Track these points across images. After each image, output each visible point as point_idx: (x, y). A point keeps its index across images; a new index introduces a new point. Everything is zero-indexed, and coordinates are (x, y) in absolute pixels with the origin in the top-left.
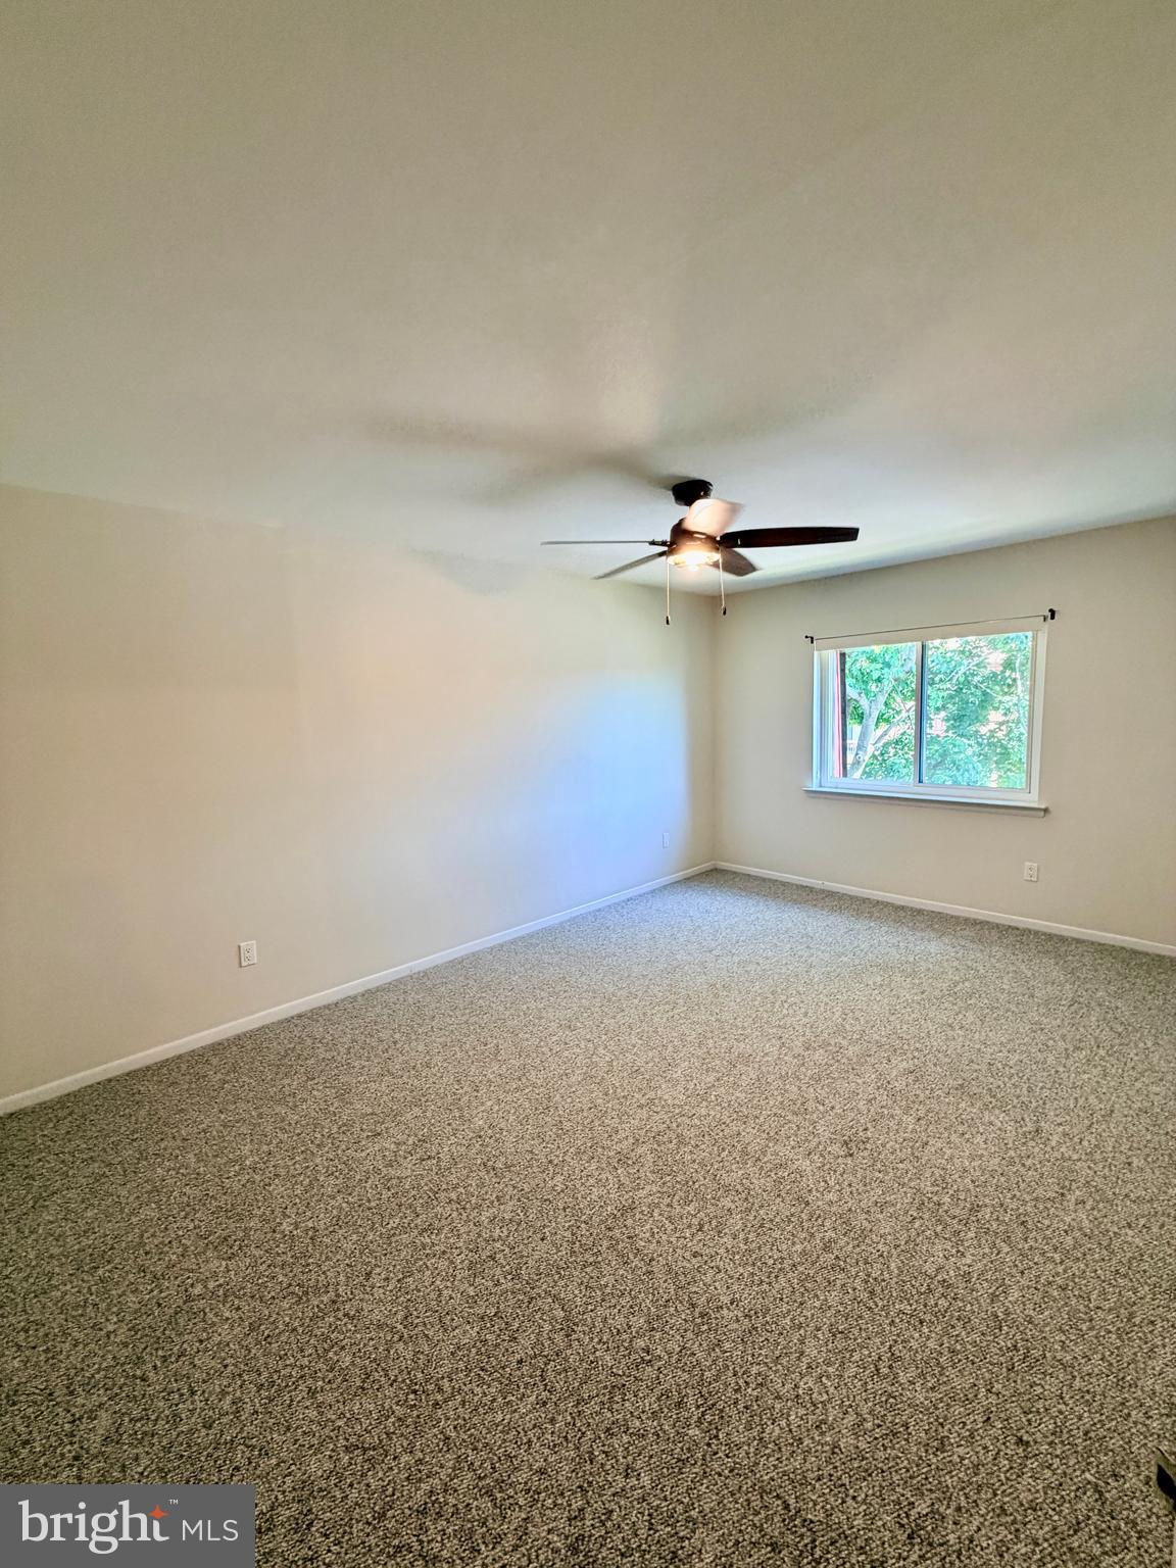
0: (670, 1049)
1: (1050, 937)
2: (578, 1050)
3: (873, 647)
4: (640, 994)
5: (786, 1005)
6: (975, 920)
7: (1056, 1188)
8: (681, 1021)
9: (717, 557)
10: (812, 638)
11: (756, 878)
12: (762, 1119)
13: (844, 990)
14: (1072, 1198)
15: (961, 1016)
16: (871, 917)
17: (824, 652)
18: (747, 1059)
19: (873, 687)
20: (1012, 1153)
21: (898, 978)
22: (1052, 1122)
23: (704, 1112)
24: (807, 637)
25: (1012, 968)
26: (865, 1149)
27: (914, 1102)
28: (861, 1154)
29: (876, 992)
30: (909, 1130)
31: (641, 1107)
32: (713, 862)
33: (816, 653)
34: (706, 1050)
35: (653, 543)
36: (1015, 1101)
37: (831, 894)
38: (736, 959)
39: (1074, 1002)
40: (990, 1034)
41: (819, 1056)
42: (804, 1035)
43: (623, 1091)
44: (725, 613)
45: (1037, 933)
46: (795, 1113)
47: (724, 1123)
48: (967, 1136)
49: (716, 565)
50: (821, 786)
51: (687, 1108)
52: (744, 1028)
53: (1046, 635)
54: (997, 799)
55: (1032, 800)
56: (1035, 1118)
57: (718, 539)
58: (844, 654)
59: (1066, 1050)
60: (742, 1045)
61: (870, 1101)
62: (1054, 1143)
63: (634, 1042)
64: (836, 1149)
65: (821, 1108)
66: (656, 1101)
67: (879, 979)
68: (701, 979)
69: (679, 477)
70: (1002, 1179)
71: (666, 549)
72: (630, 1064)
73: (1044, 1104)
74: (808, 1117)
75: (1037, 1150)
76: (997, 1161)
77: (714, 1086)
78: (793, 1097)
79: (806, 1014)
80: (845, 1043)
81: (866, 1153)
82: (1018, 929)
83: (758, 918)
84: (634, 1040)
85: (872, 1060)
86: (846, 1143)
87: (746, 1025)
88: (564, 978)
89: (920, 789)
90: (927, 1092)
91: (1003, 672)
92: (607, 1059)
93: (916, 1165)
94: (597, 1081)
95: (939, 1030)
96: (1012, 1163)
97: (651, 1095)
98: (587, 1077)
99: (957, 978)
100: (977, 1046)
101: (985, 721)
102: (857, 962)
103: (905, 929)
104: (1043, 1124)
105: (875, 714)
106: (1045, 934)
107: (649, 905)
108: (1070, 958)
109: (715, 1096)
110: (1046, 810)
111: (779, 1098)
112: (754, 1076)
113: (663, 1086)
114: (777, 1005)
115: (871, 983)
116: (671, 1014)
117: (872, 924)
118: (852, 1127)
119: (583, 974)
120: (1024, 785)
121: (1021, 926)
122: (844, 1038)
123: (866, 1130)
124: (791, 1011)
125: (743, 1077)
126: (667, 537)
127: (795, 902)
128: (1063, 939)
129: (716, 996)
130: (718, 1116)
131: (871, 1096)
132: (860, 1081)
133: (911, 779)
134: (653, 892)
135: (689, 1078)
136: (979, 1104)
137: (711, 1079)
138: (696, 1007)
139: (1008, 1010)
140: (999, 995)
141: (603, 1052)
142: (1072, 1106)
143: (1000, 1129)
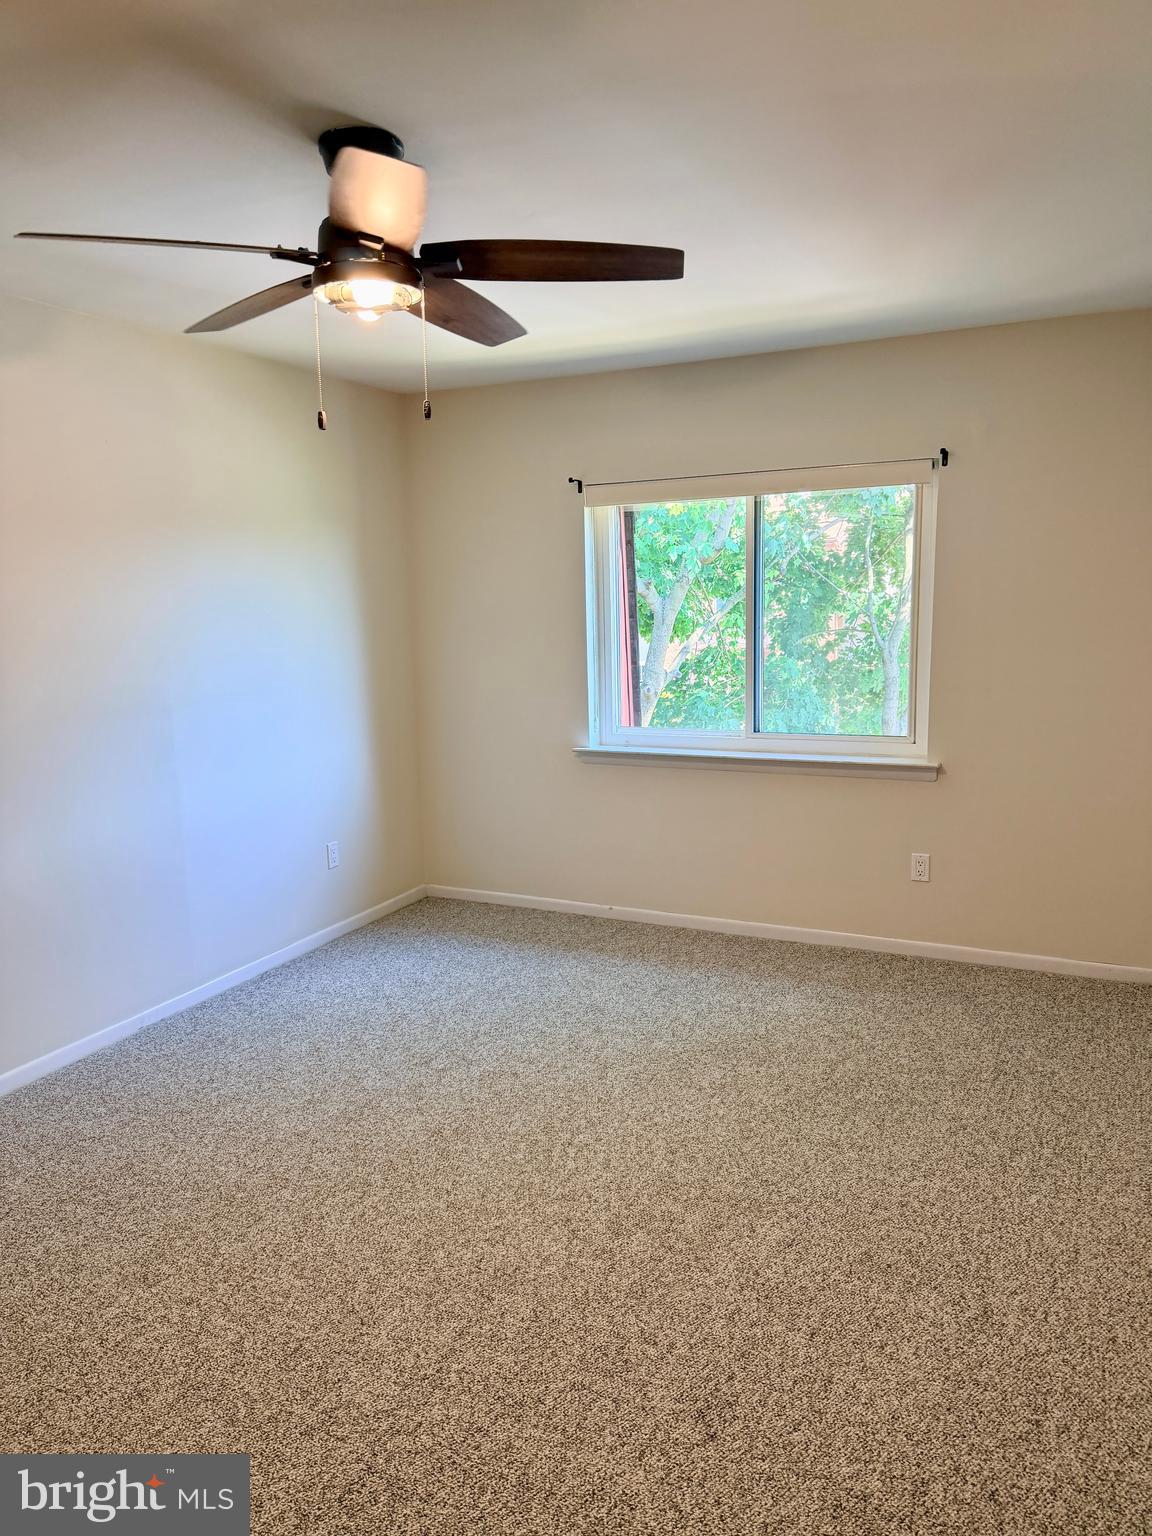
0: (362, 1286)
1: (949, 966)
2: (166, 1330)
3: (669, 505)
4: (293, 1175)
5: (571, 1151)
6: (843, 950)
7: (1027, 1413)
8: (381, 1221)
9: (416, 295)
10: (580, 483)
11: (501, 909)
12: (549, 1402)
13: (665, 1107)
14: (1050, 1425)
15: (848, 1124)
16: (691, 961)
17: (599, 510)
18: (508, 1278)
19: (668, 574)
20: (957, 1364)
21: (746, 1069)
22: (1003, 1293)
23: (437, 1413)
24: (571, 480)
25: (908, 1027)
26: (735, 1418)
27: (800, 1303)
28: (729, 1431)
29: (716, 1100)
30: (799, 1362)
31: (308, 1433)
32: (423, 886)
33: (587, 510)
34: (432, 1275)
35: (280, 254)
36: (948, 1265)
37: (625, 927)
38: (475, 1072)
39: (999, 1072)
40: (895, 1149)
41: (638, 1243)
42: (607, 1208)
43: (268, 1405)
44: (428, 415)
45: (931, 962)
46: (609, 1374)
47: (479, 1430)
48: (888, 1350)
49: (414, 310)
50: (601, 744)
51: (404, 1412)
52: (501, 1213)
53: (936, 491)
54: (871, 755)
55: (917, 754)
56: (979, 1291)
57: (417, 255)
58: (632, 513)
59: (1001, 1157)
60: (501, 1250)
61: (731, 1318)
62: (1011, 1330)
63: (286, 1286)
64: (685, 1431)
65: (652, 1351)
66: (340, 1413)
67: (717, 1075)
68: (414, 1123)
69: (334, 113)
70: (951, 1418)
71: (309, 270)
72: (280, 1340)
73: (988, 1261)
74: (631, 1376)
75: (990, 1349)
76: (937, 1387)
77: (453, 1350)
78: (602, 1339)
79: (607, 1165)
80: (677, 1209)
81: (738, 1426)
82: (904, 959)
83: (508, 985)
84: (287, 1280)
85: (725, 1234)
86: (701, 1414)
87: (504, 1205)
88: (130, 1166)
89: (757, 742)
90: (819, 1278)
91: (847, 554)
92: (231, 1337)
93: (820, 1427)
94: (211, 1395)
95: (821, 1156)
96: (960, 1384)
97: (329, 1400)
98: (189, 1389)
99: (833, 1056)
100: (880, 1176)
101: (823, 628)
102: (679, 1047)
103: (746, 977)
104: (991, 1299)
105: (671, 618)
106: (943, 963)
107: (303, 984)
108: (981, 999)
109: (458, 1372)
110: (939, 770)
111: (577, 1349)
112: (527, 1313)
113: (353, 1375)
114: (556, 1153)
115: (705, 1084)
116: (358, 1209)
117: (694, 975)
118: (708, 1380)
119: (172, 1151)
120: (904, 733)
121: (908, 953)
122: (675, 1199)
123: (731, 1378)
124: (581, 1163)
125: (509, 1319)
126: (313, 246)
127: (568, 946)
128: (967, 969)
129: (444, 1154)
130: (465, 1417)
131: (732, 1307)
132: (710, 1282)
133: (743, 726)
134: (310, 955)
135: (402, 1343)
136: (898, 1282)
137: (444, 1338)
138: (408, 1186)
139: (912, 1103)
140: (896, 1076)
141: (221, 1322)
142: (1024, 1256)
143: (933, 1324)
